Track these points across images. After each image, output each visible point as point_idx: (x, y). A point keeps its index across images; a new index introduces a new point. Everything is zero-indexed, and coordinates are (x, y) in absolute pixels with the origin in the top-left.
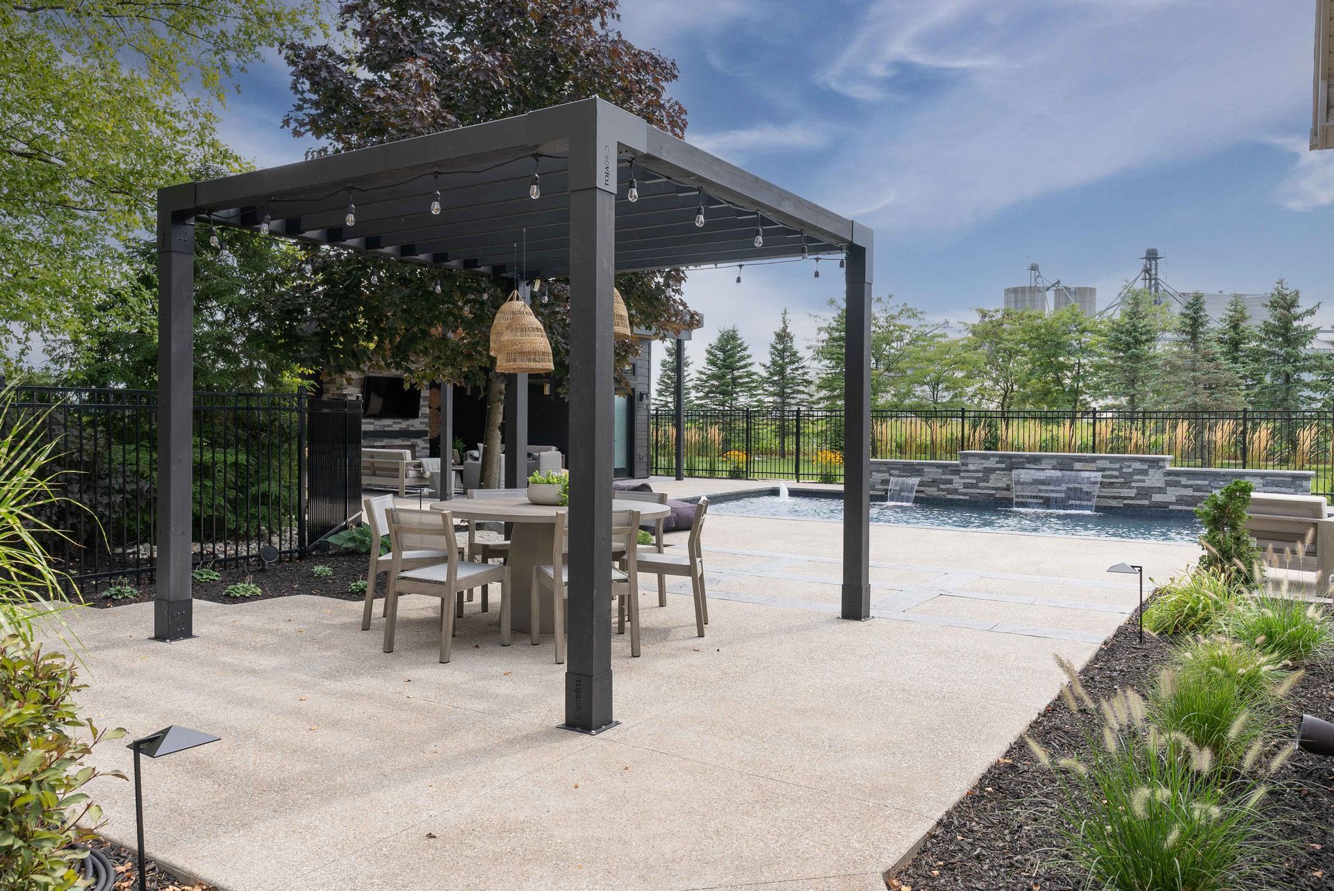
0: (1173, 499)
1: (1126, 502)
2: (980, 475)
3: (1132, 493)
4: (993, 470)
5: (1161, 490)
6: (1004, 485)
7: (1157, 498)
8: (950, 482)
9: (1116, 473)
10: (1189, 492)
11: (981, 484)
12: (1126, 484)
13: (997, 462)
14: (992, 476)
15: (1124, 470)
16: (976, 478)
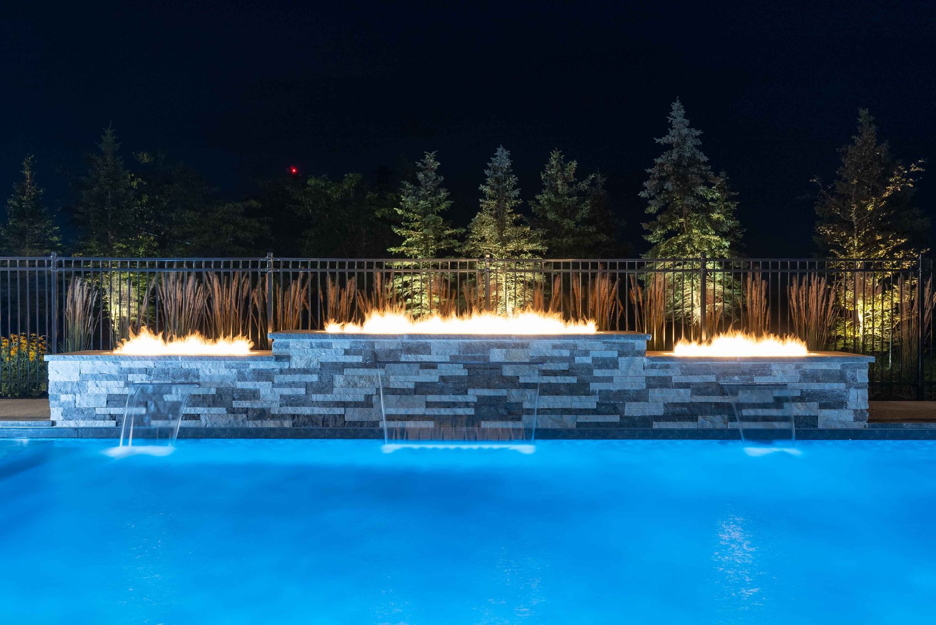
0: (660, 411)
1: (582, 419)
2: (314, 378)
3: (591, 403)
4: (340, 367)
5: (639, 396)
6: (361, 399)
7: (633, 409)
8: (254, 395)
9: (564, 366)
10: (684, 396)
11: (316, 397)
12: (581, 389)
13: (347, 352)
14: (339, 380)
15: (578, 360)
16: (307, 386)
